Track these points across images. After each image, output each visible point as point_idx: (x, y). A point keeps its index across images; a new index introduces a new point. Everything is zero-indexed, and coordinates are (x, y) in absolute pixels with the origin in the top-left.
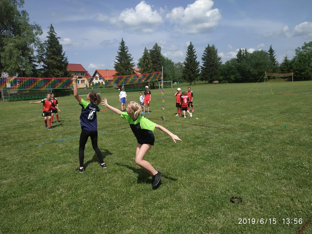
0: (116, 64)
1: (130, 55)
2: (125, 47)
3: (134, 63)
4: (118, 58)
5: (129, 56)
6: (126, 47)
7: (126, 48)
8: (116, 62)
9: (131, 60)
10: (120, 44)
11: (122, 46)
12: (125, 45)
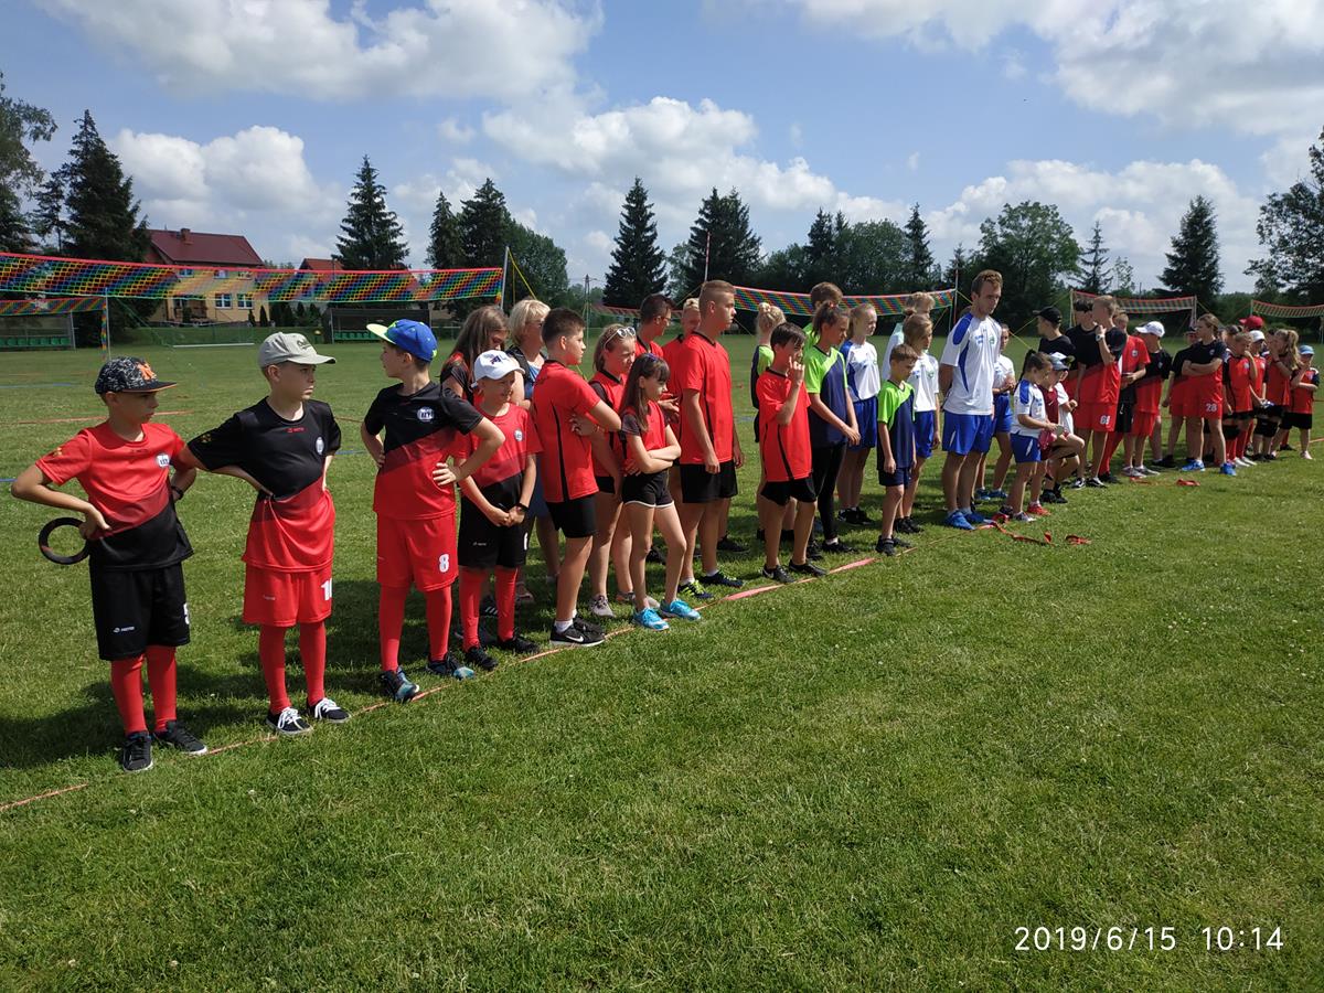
0: (342, 243)
1: (393, 216)
2: (375, 188)
3: (404, 245)
4: (350, 226)
5: (388, 218)
6: (379, 186)
7: (378, 189)
8: (342, 240)
9: (395, 234)
10: (358, 175)
11: (363, 183)
12: (377, 182)
